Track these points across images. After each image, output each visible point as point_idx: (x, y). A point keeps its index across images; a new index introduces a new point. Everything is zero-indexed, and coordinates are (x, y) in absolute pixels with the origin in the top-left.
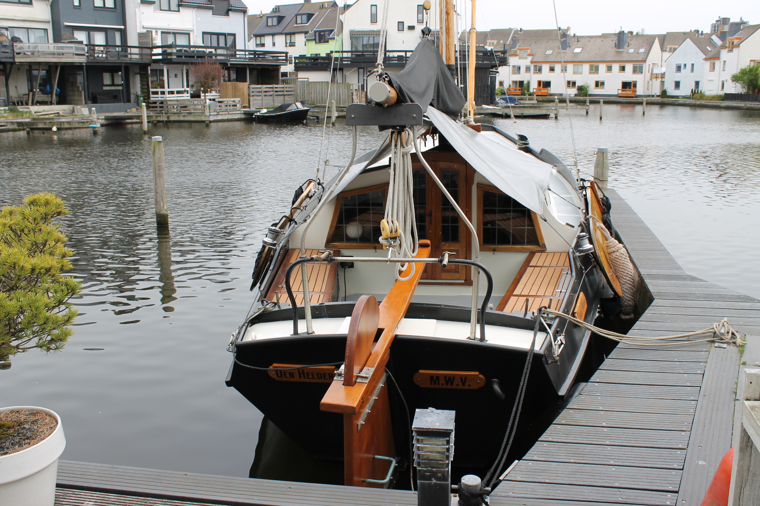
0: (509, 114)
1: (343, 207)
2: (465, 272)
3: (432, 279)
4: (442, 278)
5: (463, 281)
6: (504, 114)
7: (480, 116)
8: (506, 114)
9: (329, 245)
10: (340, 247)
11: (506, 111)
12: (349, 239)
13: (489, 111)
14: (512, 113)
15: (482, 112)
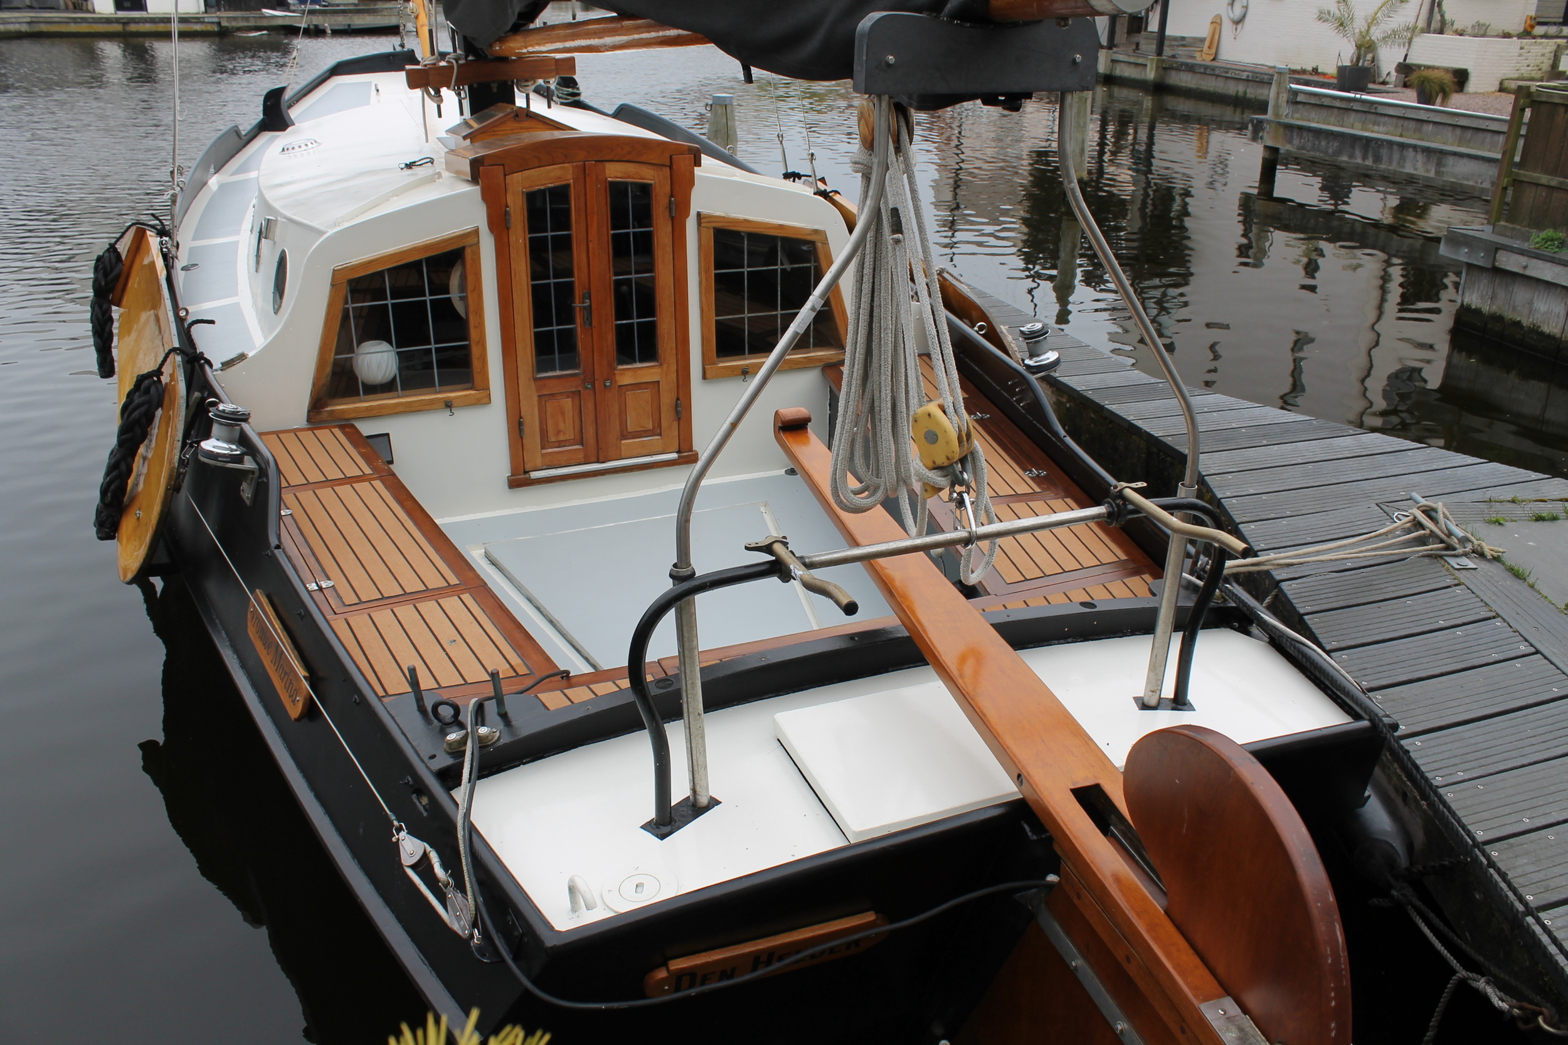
0: (321, 28)
1: (350, 306)
2: (676, 433)
3: (598, 462)
4: (623, 455)
5: (674, 456)
6: (312, 27)
7: (260, 33)
8: (316, 26)
9: (319, 413)
10: (353, 416)
11: (317, 20)
12: (373, 389)
13: (280, 22)
14: (327, 23)
15: (265, 23)
